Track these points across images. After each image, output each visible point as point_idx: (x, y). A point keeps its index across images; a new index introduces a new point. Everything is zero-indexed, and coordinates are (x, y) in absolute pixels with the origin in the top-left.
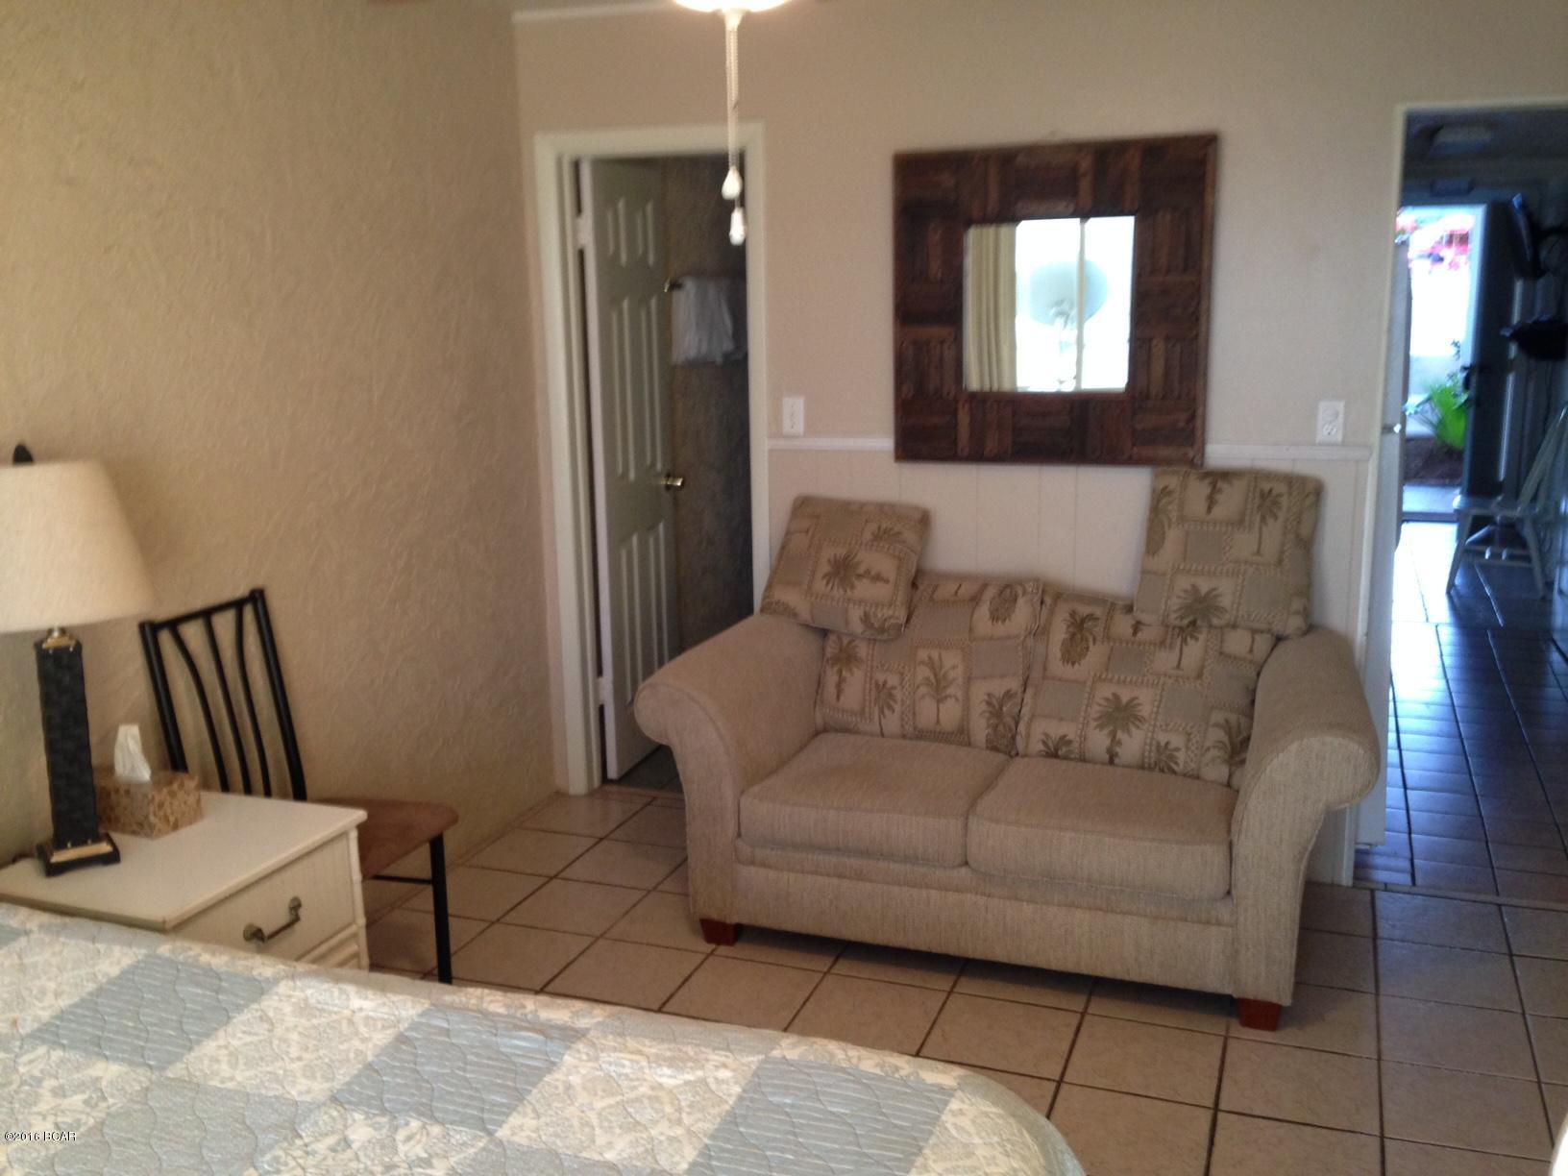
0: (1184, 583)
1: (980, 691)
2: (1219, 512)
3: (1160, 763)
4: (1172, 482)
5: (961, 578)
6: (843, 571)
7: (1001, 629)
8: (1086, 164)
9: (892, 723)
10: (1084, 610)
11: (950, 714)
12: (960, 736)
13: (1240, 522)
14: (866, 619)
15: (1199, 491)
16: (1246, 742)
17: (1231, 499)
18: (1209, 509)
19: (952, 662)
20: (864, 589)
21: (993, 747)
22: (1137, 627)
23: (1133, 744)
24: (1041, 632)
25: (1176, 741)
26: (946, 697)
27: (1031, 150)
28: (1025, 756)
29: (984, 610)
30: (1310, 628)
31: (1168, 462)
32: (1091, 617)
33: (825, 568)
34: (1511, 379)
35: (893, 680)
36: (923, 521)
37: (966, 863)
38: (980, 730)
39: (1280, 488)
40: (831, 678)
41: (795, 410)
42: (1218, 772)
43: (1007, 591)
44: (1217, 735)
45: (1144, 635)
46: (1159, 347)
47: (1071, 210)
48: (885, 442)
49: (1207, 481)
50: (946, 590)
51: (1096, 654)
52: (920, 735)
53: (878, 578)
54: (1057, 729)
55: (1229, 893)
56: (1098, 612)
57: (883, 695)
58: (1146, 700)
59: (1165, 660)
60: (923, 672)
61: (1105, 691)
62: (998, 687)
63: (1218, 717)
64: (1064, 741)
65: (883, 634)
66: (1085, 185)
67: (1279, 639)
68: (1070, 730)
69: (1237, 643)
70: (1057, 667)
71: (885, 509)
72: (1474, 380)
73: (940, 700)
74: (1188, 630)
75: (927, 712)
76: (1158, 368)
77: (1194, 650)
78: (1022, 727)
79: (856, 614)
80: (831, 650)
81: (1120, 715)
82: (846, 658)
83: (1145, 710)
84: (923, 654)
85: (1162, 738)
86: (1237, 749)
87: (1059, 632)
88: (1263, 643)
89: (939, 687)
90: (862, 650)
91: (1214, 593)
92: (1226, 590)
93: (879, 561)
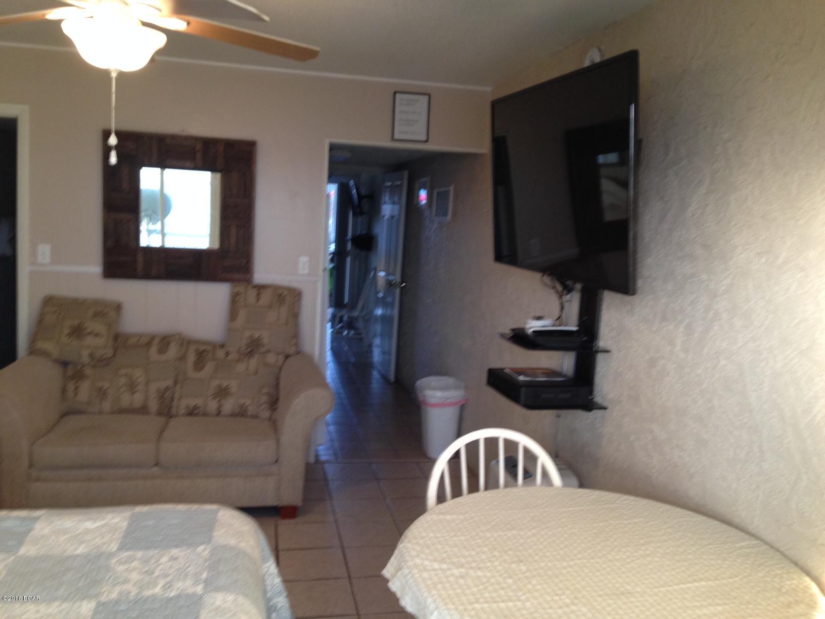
0: (247, 334)
1: (154, 387)
2: (261, 302)
3: (241, 413)
4: (240, 288)
5: (140, 336)
6: (78, 332)
7: (163, 357)
8: (199, 146)
9: (107, 406)
10: (203, 348)
11: (138, 399)
12: (143, 410)
13: (270, 307)
14: (91, 355)
15: (252, 294)
16: (277, 400)
17: (266, 297)
18: (258, 300)
19: (139, 374)
20: (89, 341)
21: (159, 413)
22: (227, 354)
23: (229, 405)
24: (182, 358)
25: (248, 402)
26: (136, 392)
27: (173, 137)
28: (177, 416)
29: (154, 349)
30: (298, 353)
31: (239, 281)
32: (204, 351)
33: (66, 331)
34: (349, 260)
35: (106, 385)
36: (118, 308)
37: (156, 465)
38: (154, 406)
39: (285, 293)
40: (71, 386)
41: (44, 252)
42: (266, 414)
43: (165, 341)
44: (264, 398)
45: (230, 357)
46: (233, 230)
47: (192, 166)
48: (97, 269)
49: (255, 290)
50: (132, 341)
51: (209, 367)
52: (122, 411)
53: (97, 335)
54: (192, 402)
55: (276, 461)
56: (209, 348)
57: (102, 393)
58: (234, 385)
59: (241, 367)
60: (123, 381)
61: (215, 383)
62: (163, 385)
63: (265, 390)
64: (196, 407)
65: (100, 362)
66: (199, 156)
67: (287, 357)
68: (198, 401)
69: (271, 358)
70: (191, 373)
71: (96, 302)
72: (335, 259)
73: (133, 393)
74: (250, 354)
75: (126, 400)
76: (233, 240)
77: (253, 362)
78: (175, 403)
79: (85, 353)
80: (70, 372)
81: (222, 393)
82: (79, 376)
83: (234, 389)
84: (122, 372)
85: (242, 401)
86: (274, 403)
87: (191, 358)
88: (281, 358)
89: (132, 387)
90: (88, 371)
91: (260, 338)
92: (265, 336)
93: (98, 326)
